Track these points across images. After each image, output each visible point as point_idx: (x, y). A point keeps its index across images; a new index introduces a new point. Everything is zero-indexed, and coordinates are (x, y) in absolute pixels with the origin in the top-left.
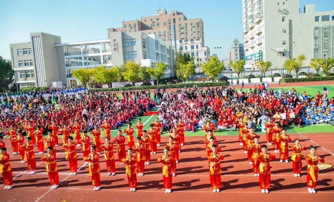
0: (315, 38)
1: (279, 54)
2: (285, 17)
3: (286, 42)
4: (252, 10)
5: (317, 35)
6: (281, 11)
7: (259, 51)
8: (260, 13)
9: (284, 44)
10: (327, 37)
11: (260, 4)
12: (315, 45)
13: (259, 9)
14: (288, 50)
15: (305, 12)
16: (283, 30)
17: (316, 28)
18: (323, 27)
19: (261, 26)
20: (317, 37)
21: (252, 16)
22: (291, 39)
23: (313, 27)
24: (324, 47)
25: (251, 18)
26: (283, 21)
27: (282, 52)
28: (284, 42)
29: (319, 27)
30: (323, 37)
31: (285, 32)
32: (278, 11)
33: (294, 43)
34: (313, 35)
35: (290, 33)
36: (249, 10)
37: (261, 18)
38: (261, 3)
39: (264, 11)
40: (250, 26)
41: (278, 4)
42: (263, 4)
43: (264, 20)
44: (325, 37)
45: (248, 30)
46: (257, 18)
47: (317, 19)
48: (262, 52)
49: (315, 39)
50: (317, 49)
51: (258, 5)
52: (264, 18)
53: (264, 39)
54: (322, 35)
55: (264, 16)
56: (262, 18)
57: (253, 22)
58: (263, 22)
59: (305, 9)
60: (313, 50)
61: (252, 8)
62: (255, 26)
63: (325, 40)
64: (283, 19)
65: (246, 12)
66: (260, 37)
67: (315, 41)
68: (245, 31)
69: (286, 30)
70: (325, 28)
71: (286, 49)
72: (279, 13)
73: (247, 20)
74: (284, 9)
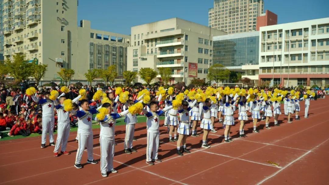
0: (90, 53)
1: (58, 65)
2: (64, 27)
3: (65, 53)
4: (21, 9)
5: (92, 51)
6: (60, 19)
7: (34, 59)
8: (36, 16)
9: (63, 54)
10: (100, 54)
11: (36, 5)
12: (91, 60)
13: (35, 10)
14: (67, 62)
15: (81, 26)
16: (62, 40)
17: (92, 44)
18: (97, 44)
19: (36, 30)
20: (92, 53)
21: (21, 17)
22: (69, 50)
23: (89, 42)
24: (98, 63)
25: (20, 18)
26: (62, 30)
27: (61, 63)
28: (63, 53)
29: (94, 44)
30: (97, 53)
31: (64, 42)
32: (58, 19)
33: (72, 55)
34: (89, 50)
35: (69, 45)
36: (15, 8)
37: (37, 21)
38: (38, 5)
39: (41, 14)
40: (17, 28)
41: (57, 11)
42: (41, 6)
43: (42, 24)
44: (98, 54)
45: (11, 32)
46: (30, 20)
47: (92, 35)
48: (38, 61)
49: (91, 55)
50: (92, 64)
51: (33, 6)
52: (41, 21)
53: (40, 45)
54: (96, 52)
55: (42, 20)
56: (39, 22)
57: (22, 23)
58: (40, 26)
59: (81, 24)
60: (89, 65)
61: (22, 8)
62: (25, 28)
63: (98, 57)
64: (62, 28)
65: (9, 9)
66: (34, 42)
67: (91, 56)
68: (6, 32)
69: (65, 41)
70: (98, 46)
71: (65, 60)
72: (57, 21)
73: (10, 20)
74: (63, 19)
